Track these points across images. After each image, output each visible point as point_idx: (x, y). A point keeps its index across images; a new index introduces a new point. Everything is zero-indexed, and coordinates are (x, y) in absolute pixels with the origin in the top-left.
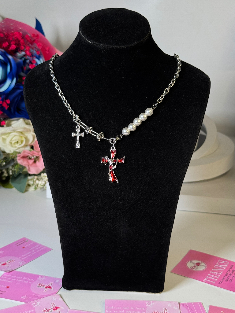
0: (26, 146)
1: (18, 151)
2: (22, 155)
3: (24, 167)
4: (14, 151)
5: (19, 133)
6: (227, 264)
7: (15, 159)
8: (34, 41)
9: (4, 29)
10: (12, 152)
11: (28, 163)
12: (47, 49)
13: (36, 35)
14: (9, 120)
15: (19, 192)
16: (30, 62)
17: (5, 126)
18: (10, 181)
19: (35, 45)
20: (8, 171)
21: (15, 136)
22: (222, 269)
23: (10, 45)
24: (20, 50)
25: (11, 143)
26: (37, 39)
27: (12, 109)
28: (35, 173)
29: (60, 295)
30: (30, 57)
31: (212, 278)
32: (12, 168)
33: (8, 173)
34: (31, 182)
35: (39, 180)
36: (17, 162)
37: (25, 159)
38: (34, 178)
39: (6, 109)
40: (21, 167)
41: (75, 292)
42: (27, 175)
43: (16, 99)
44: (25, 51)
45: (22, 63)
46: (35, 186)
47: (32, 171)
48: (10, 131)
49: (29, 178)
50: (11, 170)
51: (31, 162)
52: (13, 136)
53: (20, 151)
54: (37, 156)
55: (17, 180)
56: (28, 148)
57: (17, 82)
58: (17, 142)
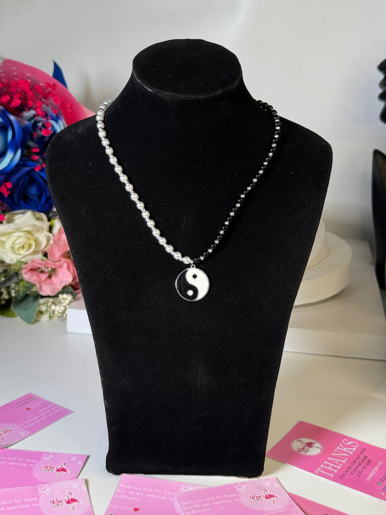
0: (35, 252)
1: (24, 260)
2: (29, 266)
3: (32, 285)
4: (18, 261)
5: (26, 233)
6: (356, 447)
7: (19, 273)
8: (49, 93)
9: (3, 75)
10: (15, 261)
11: (40, 278)
12: (69, 106)
13: (52, 84)
14: (10, 212)
15: (25, 323)
16: (43, 125)
17: (4, 222)
18: (12, 306)
19: (51, 100)
20: (10, 290)
21: (20, 237)
22: (346, 455)
23: (11, 100)
24: (27, 107)
25: (13, 248)
26: (54, 91)
27: (16, 196)
28: (50, 294)
29: (86, 482)
30: (43, 117)
31: (329, 468)
32: (16, 286)
33: (9, 293)
34: (43, 308)
35: (56, 305)
36: (22, 277)
37: (35, 273)
38: (48, 302)
39: (6, 196)
40: (28, 285)
42: (38, 296)
43: (22, 182)
44: (36, 109)
45: (31, 126)
46: (50, 314)
47: (46, 290)
48: (11, 230)
49: (41, 301)
50: (14, 289)
51: (44, 276)
52: (16, 237)
53: (28, 261)
54: (53, 267)
55: (23, 304)
56: (40, 256)
57: (22, 156)
58: (23, 247)
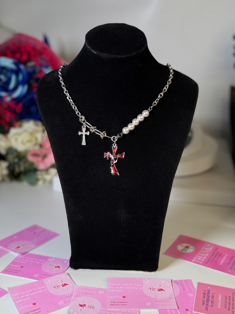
2: (32, 153)
3: (33, 164)
7: (25, 157)
10: (23, 150)
11: (37, 160)
14: (20, 121)
15: (29, 185)
18: (22, 176)
19: (44, 56)
22: (208, 251)
23: (21, 56)
24: (30, 60)
25: (23, 142)
29: (68, 274)
31: (199, 259)
34: (40, 177)
35: (47, 175)
36: (28, 159)
37: (35, 157)
39: (19, 112)
41: (81, 271)
44: (36, 61)
45: (32, 72)
49: (39, 173)
54: (45, 154)
55: (29, 175)
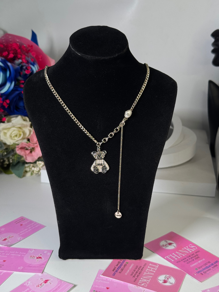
0: (23, 139)
1: (17, 143)
4: (14, 143)
5: (18, 128)
7: (14, 150)
8: (29, 50)
9: (4, 41)
12: (40, 57)
13: (31, 45)
15: (17, 177)
16: (26, 68)
17: (6, 122)
18: (10, 168)
20: (9, 159)
21: (14, 130)
25: (11, 136)
26: (32, 49)
27: (12, 107)
28: (31, 161)
30: (26, 63)
32: (12, 157)
33: (9, 161)
38: (30, 166)
40: (19, 157)
42: (24, 163)
43: (15, 99)
46: (31, 172)
47: (29, 159)
48: (10, 127)
49: (26, 165)
51: (28, 152)
52: (12, 131)
53: (19, 143)
54: (33, 147)
55: (16, 167)
56: (25, 141)
57: (15, 85)
58: (16, 136)
